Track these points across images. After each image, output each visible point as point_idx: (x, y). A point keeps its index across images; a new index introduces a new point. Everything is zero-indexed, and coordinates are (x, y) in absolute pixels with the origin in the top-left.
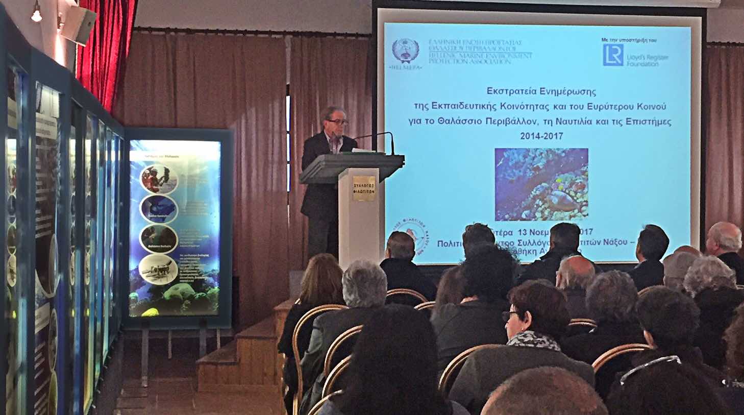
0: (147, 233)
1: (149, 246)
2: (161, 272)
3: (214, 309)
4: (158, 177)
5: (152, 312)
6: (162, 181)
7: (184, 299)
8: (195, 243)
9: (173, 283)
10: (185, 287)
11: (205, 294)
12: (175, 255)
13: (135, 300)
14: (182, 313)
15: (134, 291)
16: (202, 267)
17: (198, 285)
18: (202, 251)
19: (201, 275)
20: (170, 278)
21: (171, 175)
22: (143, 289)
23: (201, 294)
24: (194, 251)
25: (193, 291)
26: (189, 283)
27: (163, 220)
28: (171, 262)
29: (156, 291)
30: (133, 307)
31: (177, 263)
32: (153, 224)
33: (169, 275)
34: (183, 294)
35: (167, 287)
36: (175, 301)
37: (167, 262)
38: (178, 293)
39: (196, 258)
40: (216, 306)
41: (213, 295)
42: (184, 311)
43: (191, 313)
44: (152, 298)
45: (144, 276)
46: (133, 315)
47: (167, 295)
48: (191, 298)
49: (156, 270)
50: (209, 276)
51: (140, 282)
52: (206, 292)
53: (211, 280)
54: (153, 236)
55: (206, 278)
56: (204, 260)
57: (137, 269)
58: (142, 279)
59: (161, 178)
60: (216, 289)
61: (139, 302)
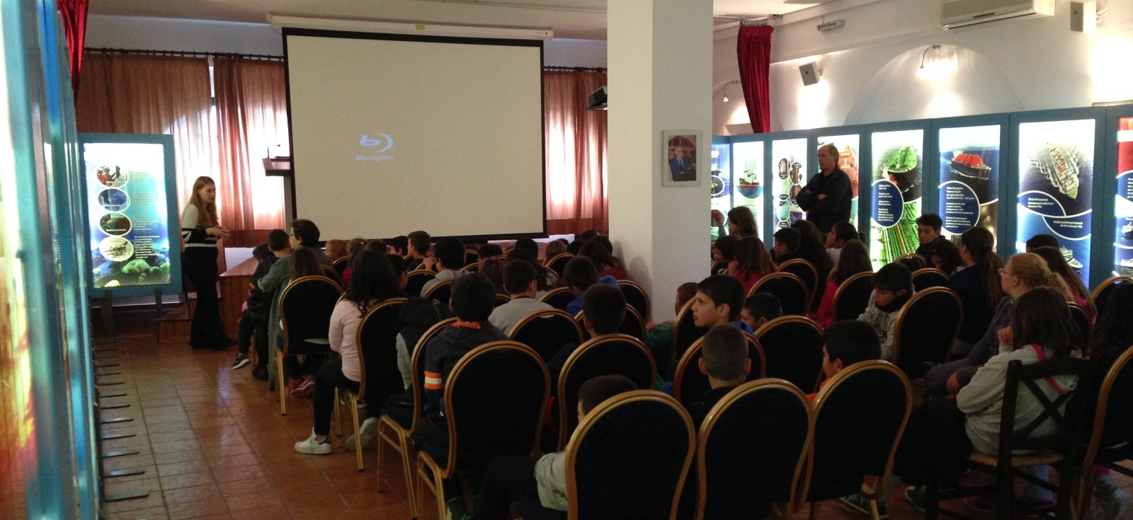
0: (104, 221)
1: (107, 230)
2: (120, 250)
3: (167, 279)
4: (111, 173)
5: (114, 283)
6: (114, 177)
7: (141, 272)
8: (148, 227)
9: (130, 260)
10: (140, 263)
11: (158, 268)
12: (131, 237)
13: (99, 275)
14: (140, 284)
15: (97, 267)
16: (154, 246)
17: (152, 260)
18: (154, 233)
19: (153, 253)
20: (127, 256)
21: (121, 172)
22: (104, 266)
23: (155, 267)
24: (147, 233)
25: (148, 265)
26: (144, 259)
27: (118, 209)
28: (127, 243)
29: (116, 267)
30: (96, 279)
31: (132, 243)
32: (108, 212)
33: (126, 253)
34: (139, 268)
35: (125, 263)
36: (133, 274)
37: (124, 242)
38: (135, 267)
39: (148, 239)
40: (169, 276)
41: (165, 268)
42: (142, 281)
43: (147, 283)
44: (114, 272)
45: (104, 255)
46: (97, 286)
47: (125, 269)
48: (147, 271)
49: (114, 249)
50: (161, 253)
51: (102, 260)
52: (159, 266)
53: (163, 256)
54: (109, 222)
55: (158, 255)
56: (155, 240)
57: (98, 249)
58: (102, 257)
59: (113, 175)
60: (168, 264)
61: (102, 276)
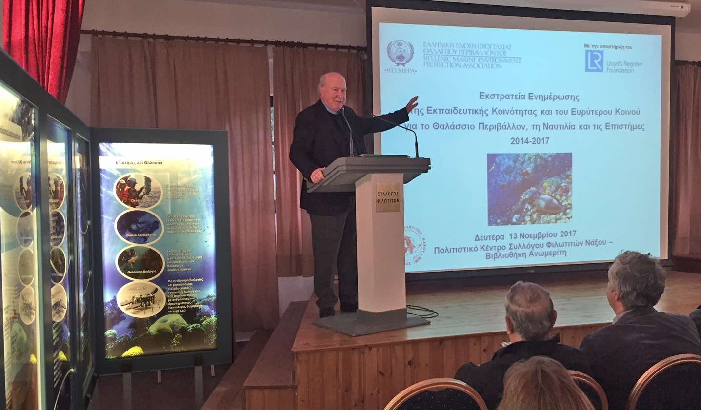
0: (125, 257)
1: (129, 272)
2: (145, 302)
3: (211, 341)
4: (137, 187)
5: (135, 351)
6: (142, 193)
7: (175, 333)
8: (186, 266)
9: (160, 315)
10: (175, 318)
11: (200, 325)
12: (162, 282)
13: (113, 339)
14: (172, 349)
15: (111, 328)
16: (195, 294)
17: (191, 315)
18: (195, 275)
19: (194, 304)
20: (156, 309)
21: (153, 185)
22: (123, 325)
23: (195, 325)
24: (185, 276)
25: (185, 322)
26: (180, 313)
27: (145, 240)
28: (156, 290)
29: (138, 326)
30: (110, 346)
31: (164, 290)
32: (133, 245)
33: (155, 305)
34: (173, 326)
35: (153, 319)
36: (164, 336)
37: (152, 290)
38: (167, 326)
39: (188, 283)
40: (214, 337)
41: (209, 326)
42: (175, 347)
43: (183, 349)
44: (134, 335)
45: (123, 309)
46: (110, 357)
47: (153, 329)
48: (183, 330)
49: (138, 301)
50: (204, 303)
51: (119, 316)
52: (201, 323)
53: (207, 308)
54: (133, 259)
55: (201, 306)
56: (197, 285)
57: (114, 301)
58: (121, 312)
59: (141, 190)
60: (213, 318)
61: (118, 341)
